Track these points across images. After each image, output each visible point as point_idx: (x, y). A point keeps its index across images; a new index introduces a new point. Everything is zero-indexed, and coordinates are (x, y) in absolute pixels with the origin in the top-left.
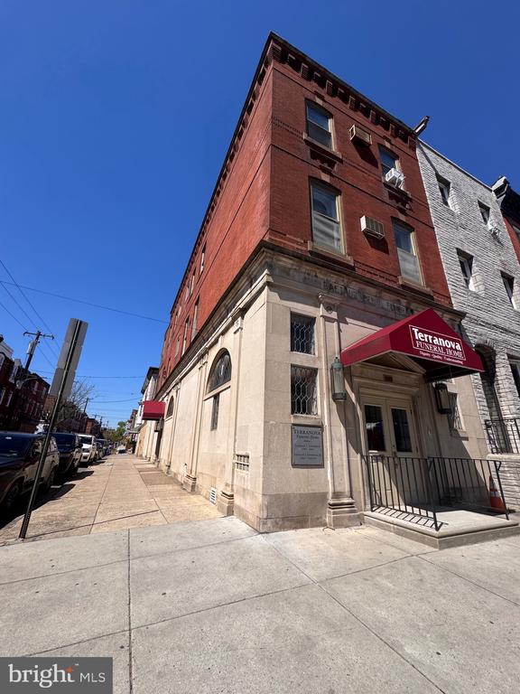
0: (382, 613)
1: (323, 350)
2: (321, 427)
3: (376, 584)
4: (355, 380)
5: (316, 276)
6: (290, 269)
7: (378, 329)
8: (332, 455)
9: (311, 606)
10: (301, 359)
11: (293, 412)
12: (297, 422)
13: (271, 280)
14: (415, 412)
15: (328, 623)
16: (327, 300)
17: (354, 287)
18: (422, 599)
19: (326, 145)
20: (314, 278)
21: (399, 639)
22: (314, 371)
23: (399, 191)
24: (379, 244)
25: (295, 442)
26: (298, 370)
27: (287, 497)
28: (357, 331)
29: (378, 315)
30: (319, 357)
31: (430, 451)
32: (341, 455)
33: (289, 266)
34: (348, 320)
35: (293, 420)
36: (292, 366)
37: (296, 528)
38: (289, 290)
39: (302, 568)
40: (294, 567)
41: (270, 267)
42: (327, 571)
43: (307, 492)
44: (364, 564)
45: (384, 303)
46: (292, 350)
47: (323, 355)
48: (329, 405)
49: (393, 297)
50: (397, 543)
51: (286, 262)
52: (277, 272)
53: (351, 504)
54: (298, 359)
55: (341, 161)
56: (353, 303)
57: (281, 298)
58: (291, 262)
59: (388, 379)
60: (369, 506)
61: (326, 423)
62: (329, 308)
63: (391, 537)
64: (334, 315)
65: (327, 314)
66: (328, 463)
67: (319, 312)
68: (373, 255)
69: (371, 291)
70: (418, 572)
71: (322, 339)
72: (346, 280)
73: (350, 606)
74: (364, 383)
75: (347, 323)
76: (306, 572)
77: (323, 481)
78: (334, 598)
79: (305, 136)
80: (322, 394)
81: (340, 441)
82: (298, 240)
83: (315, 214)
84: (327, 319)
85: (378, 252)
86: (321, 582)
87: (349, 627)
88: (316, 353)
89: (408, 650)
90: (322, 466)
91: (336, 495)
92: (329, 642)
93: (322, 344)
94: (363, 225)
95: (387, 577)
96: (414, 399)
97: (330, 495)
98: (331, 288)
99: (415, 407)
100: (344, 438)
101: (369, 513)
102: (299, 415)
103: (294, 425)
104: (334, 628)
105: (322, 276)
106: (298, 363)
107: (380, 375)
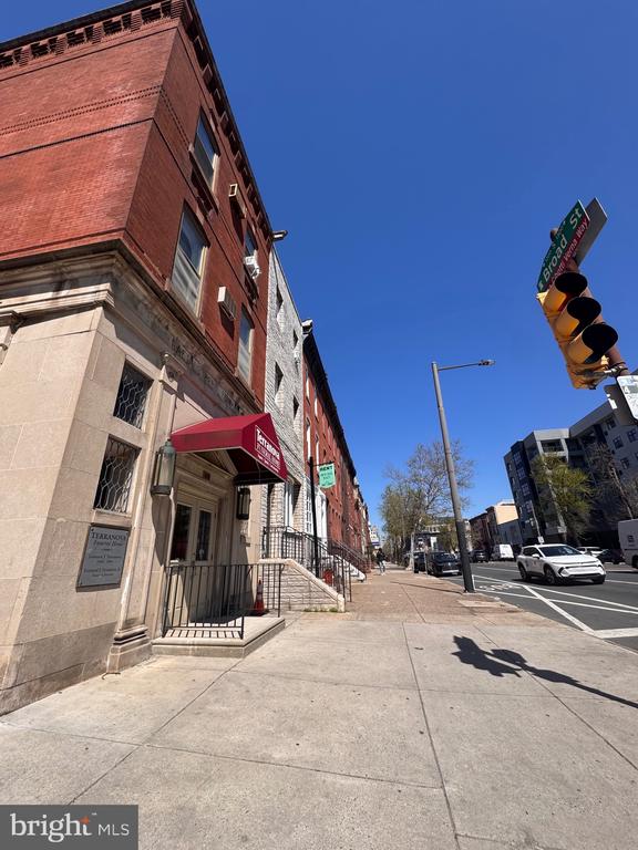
0: (236, 738)
1: (152, 426)
2: (128, 529)
3: (211, 714)
4: (178, 471)
5: (167, 328)
6: (140, 301)
7: (210, 417)
8: (134, 569)
9: (158, 773)
10: (123, 430)
11: (95, 506)
12: (101, 521)
13: (111, 301)
14: (219, 516)
15: (193, 779)
16: (172, 364)
17: (201, 361)
18: (259, 708)
19: (208, 179)
20: (164, 330)
21: (264, 751)
22: (136, 451)
23: (252, 281)
24: (229, 326)
25: (89, 551)
26: (115, 445)
27: (57, 640)
28: (191, 414)
29: (213, 401)
30: (146, 434)
31: (223, 559)
32: (144, 567)
33: (141, 298)
34: (186, 397)
35: (94, 518)
36: (112, 438)
37: (59, 689)
38: (131, 330)
39: (108, 737)
40: (95, 741)
41: (115, 283)
42: (147, 726)
43: (89, 626)
44: (184, 699)
45: (220, 391)
46: (115, 414)
47: (151, 432)
48: (145, 500)
49: (229, 387)
50: (204, 665)
51: (137, 288)
52: (122, 295)
53: (143, 632)
54: (120, 429)
55: (217, 210)
56: (196, 379)
57: (118, 336)
58: (145, 293)
59: (207, 476)
60: (160, 632)
61: (136, 524)
62: (171, 375)
63: (192, 661)
64: (174, 385)
65: (167, 381)
66: (126, 581)
67: (159, 375)
68: (220, 333)
69: (214, 372)
70: (241, 685)
71: (155, 410)
72: (195, 349)
73: (202, 747)
74: (185, 478)
75: (183, 400)
76: (119, 738)
77: (114, 606)
78: (177, 748)
79: (191, 148)
80: (139, 484)
81: (147, 549)
82: (157, 269)
83: (179, 250)
84: (166, 387)
85: (226, 333)
86: (149, 740)
87: (215, 769)
88: (144, 427)
89: (277, 756)
90: (117, 585)
91: (128, 624)
92: (207, 796)
93: (154, 416)
94: (221, 297)
95: (217, 701)
96: (221, 502)
97: (120, 625)
98: (178, 351)
99: (220, 510)
100: (152, 545)
101: (160, 640)
102: (102, 510)
103: (94, 525)
104: (202, 780)
105: (173, 331)
106: (119, 434)
107: (201, 470)
